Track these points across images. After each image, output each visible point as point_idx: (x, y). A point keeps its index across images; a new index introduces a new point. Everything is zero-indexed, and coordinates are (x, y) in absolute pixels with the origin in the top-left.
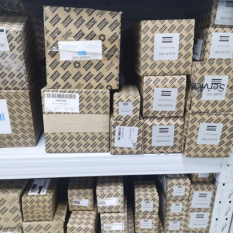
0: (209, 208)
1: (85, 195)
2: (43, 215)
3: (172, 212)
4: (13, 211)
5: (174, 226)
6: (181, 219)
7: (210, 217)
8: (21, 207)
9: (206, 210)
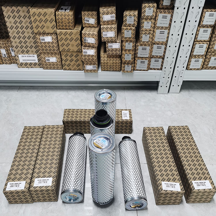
0: (168, 26)
1: (92, 16)
2: (68, 25)
3: (144, 28)
4: (51, 21)
5: (146, 38)
6: (149, 33)
7: (169, 33)
8: (56, 18)
9: (166, 28)
